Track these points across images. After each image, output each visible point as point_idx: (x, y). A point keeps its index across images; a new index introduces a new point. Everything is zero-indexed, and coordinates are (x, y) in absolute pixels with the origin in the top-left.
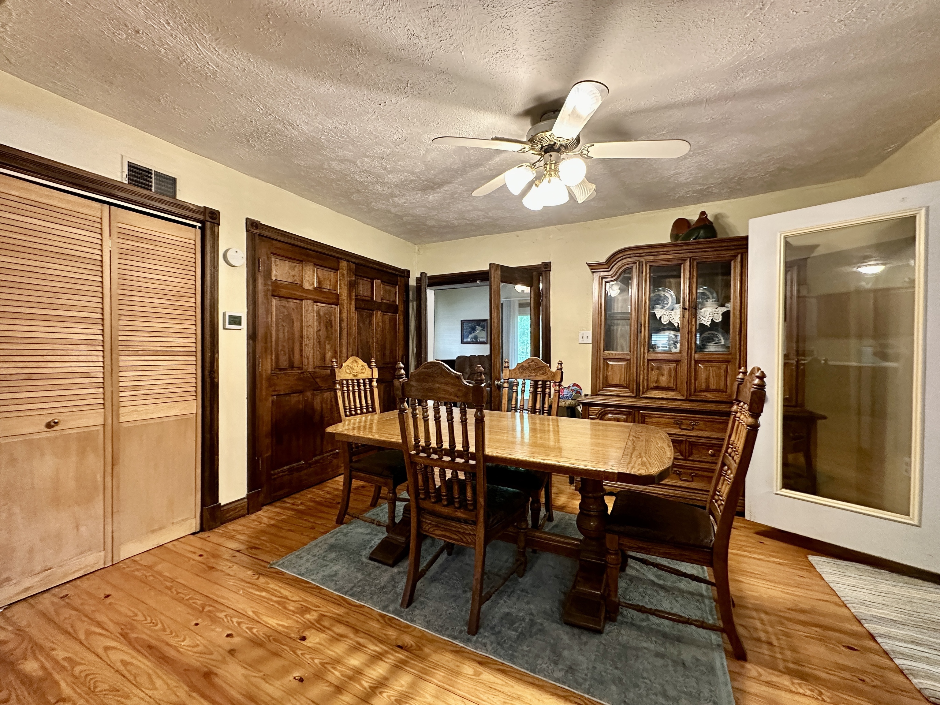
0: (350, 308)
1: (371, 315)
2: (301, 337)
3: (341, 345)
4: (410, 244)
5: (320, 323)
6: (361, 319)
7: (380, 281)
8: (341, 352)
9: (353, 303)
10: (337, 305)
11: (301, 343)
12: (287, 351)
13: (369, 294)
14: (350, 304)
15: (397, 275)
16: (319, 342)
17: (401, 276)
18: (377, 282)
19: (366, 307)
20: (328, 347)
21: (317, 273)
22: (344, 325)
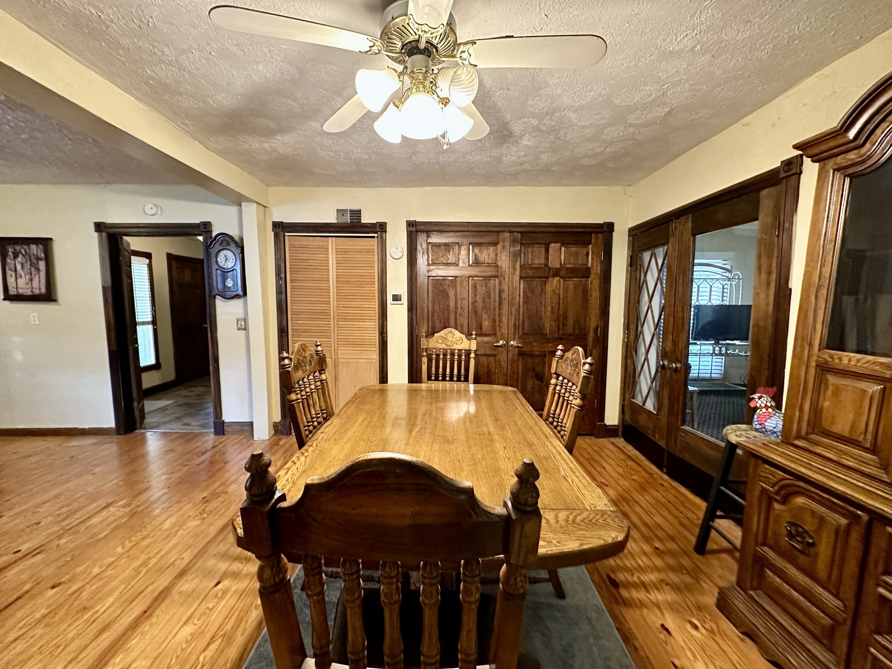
0: (513, 278)
1: (545, 283)
2: (456, 308)
3: (500, 315)
5: (475, 295)
6: (529, 290)
7: (559, 245)
8: (500, 321)
9: (518, 272)
10: (497, 277)
11: (456, 313)
12: (442, 320)
13: (543, 261)
14: (514, 274)
15: (591, 233)
16: (476, 312)
17: (597, 233)
18: (553, 247)
19: (536, 275)
20: (485, 316)
21: (473, 251)
22: (505, 295)
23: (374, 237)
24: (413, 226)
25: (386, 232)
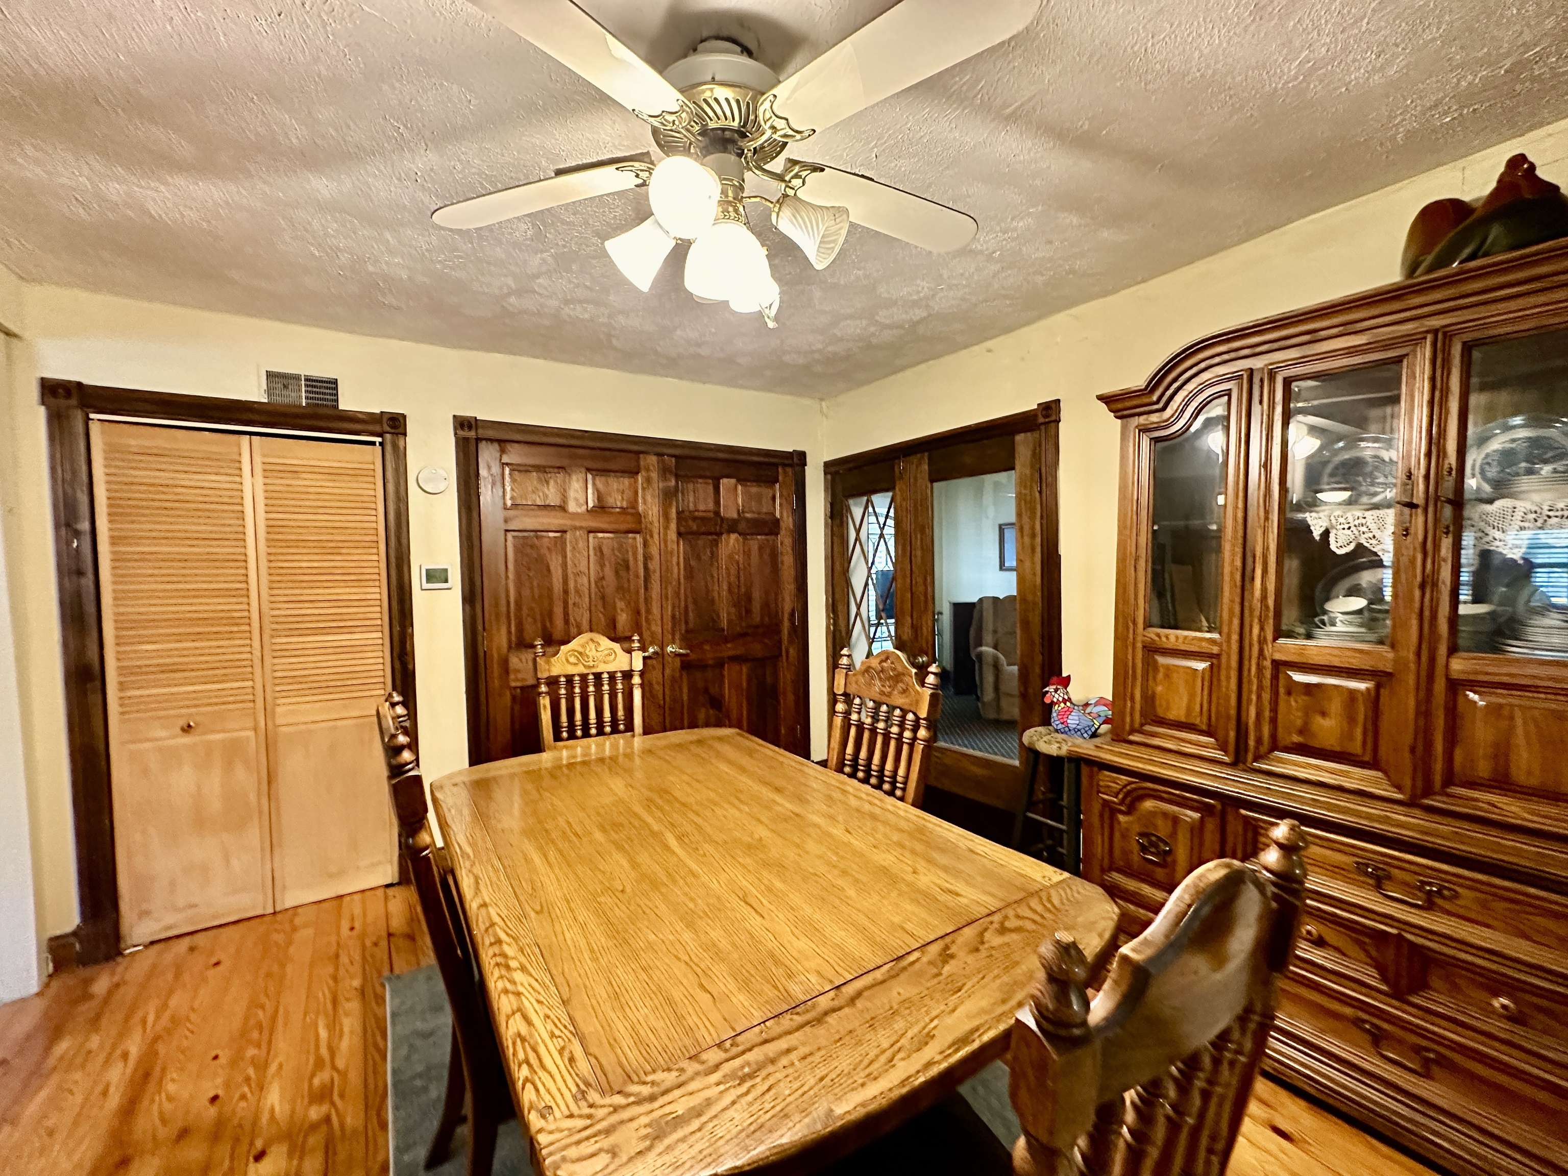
0: (666, 534)
1: (715, 543)
2: (566, 592)
3: (647, 600)
4: (806, 402)
5: (602, 566)
6: (693, 554)
7: (733, 481)
8: (648, 611)
9: (673, 526)
10: (638, 532)
11: (566, 603)
12: (538, 617)
13: (711, 506)
14: (666, 528)
15: (776, 465)
16: (603, 598)
17: (784, 465)
18: (725, 483)
19: (703, 529)
20: (620, 605)
21: (594, 484)
22: (654, 565)
23: (373, 443)
24: (470, 428)
25: (405, 434)
